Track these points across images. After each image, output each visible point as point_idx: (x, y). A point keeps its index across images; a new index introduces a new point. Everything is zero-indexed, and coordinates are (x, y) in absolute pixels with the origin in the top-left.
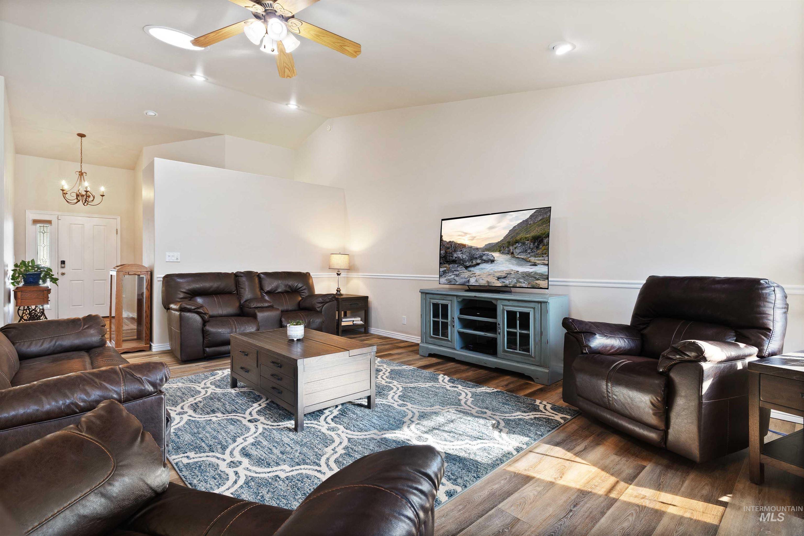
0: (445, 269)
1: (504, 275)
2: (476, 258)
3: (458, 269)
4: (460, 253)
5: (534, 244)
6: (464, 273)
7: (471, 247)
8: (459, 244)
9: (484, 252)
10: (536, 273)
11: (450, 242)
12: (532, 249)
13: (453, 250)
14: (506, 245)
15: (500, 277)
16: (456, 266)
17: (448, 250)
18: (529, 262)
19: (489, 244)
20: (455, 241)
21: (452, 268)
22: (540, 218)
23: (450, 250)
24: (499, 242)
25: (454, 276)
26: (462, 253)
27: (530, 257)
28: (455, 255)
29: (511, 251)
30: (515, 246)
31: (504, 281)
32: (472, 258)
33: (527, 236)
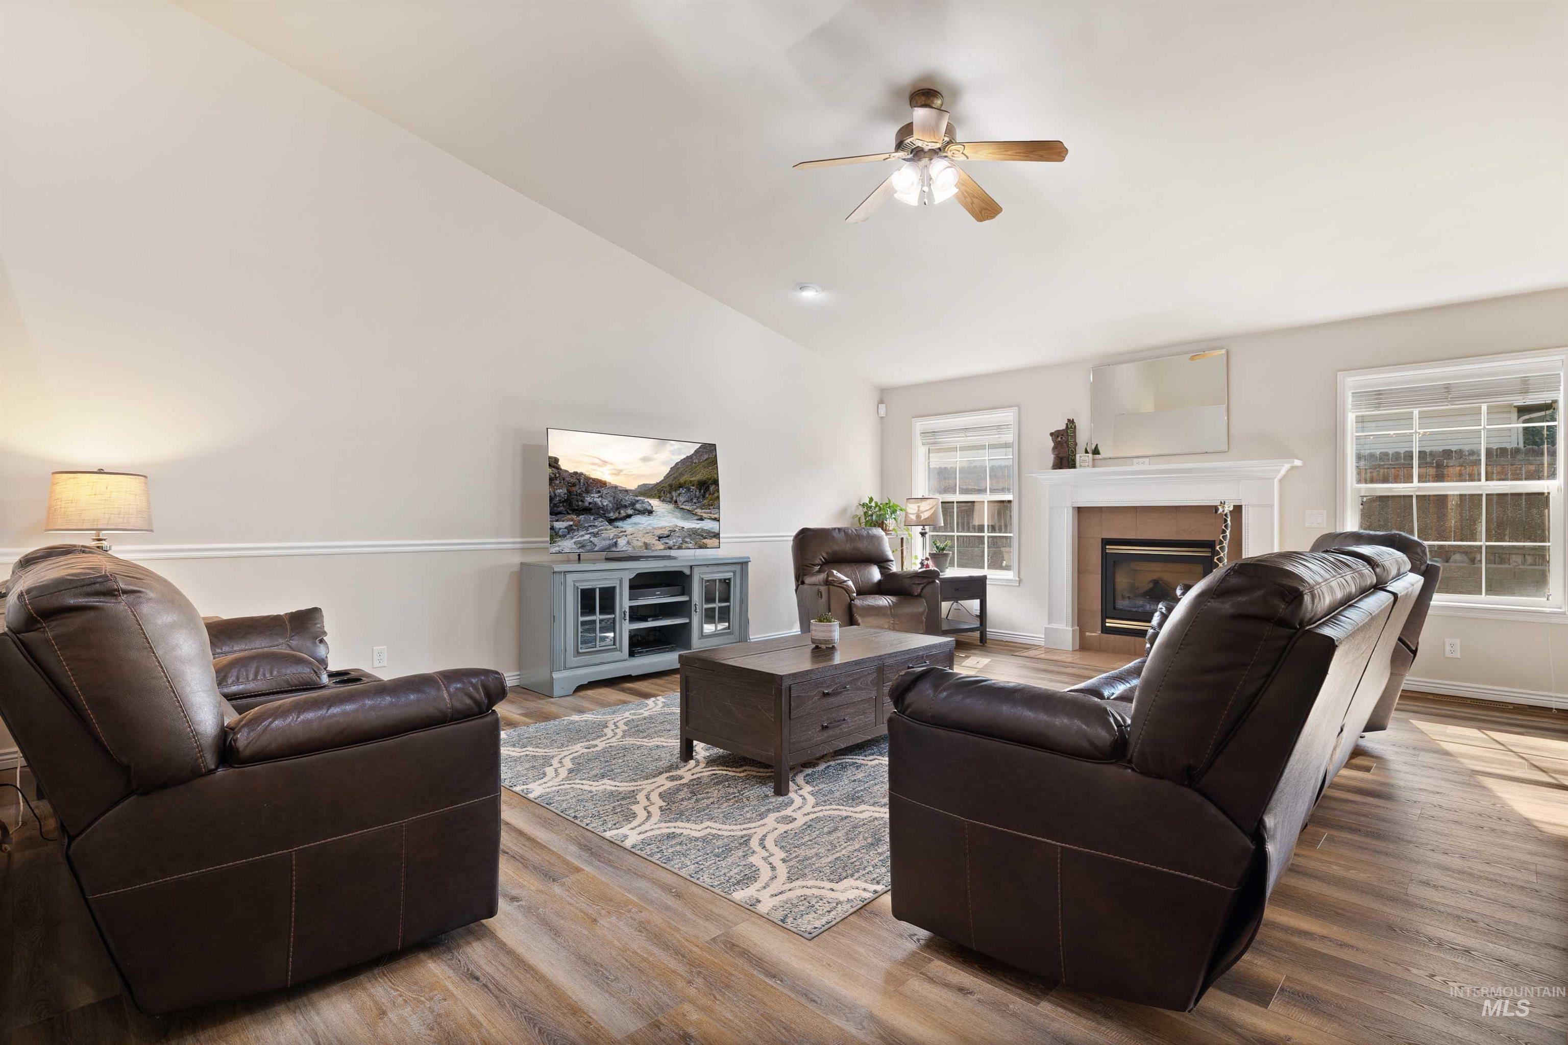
0: (571, 523)
1: (667, 533)
2: (625, 507)
3: (596, 524)
4: (596, 495)
5: (700, 492)
6: (606, 530)
7: (616, 487)
8: (594, 480)
9: (637, 496)
10: (703, 530)
11: (576, 473)
12: (698, 498)
13: (584, 489)
14: (668, 489)
15: (661, 536)
16: (592, 518)
17: (573, 489)
18: (696, 514)
19: (644, 485)
20: (587, 474)
21: (584, 521)
22: (706, 456)
23: (576, 489)
24: (658, 484)
25: (589, 536)
26: (601, 496)
27: (696, 509)
28: (588, 499)
29: (674, 498)
30: (679, 492)
31: (667, 541)
32: (619, 506)
33: (692, 479)
